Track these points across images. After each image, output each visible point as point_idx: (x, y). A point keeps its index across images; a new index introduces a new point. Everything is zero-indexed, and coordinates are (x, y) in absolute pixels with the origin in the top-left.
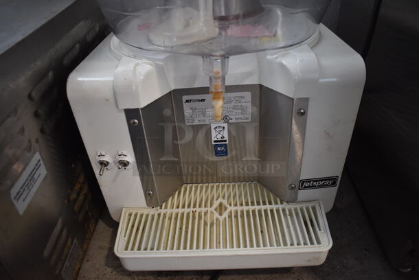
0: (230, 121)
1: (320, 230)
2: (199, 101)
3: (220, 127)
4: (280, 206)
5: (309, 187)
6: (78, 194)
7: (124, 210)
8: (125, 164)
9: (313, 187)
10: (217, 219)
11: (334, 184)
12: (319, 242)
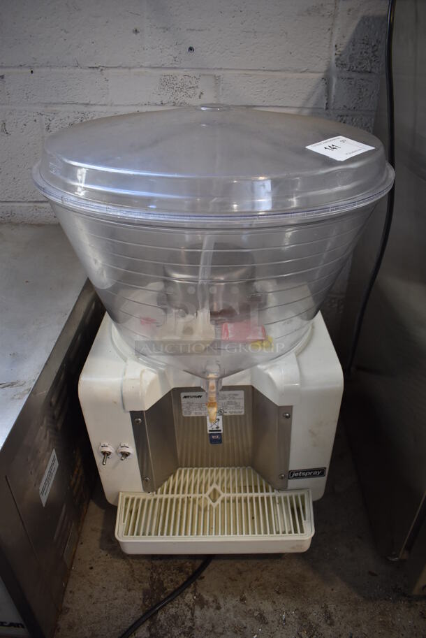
0: (225, 414)
1: (305, 519)
2: (196, 397)
3: (215, 419)
4: (271, 494)
5: (298, 477)
6: (76, 479)
8: (126, 455)
9: (302, 477)
10: (211, 506)
11: (322, 474)
12: (302, 531)
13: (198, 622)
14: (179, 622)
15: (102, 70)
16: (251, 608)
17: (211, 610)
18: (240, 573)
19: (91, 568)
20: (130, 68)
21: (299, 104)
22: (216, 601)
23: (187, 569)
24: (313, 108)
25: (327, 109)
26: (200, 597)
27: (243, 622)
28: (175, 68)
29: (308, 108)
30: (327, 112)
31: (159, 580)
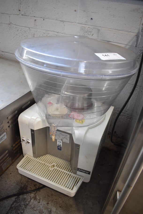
0: (63, 141)
1: (75, 186)
3: (60, 141)
4: (70, 173)
5: (80, 171)
6: (16, 145)
7: (27, 154)
8: (29, 143)
9: (82, 172)
10: (49, 169)
11: (89, 174)
12: (72, 189)
13: (31, 203)
14: (25, 201)
15: (64, 22)
16: (49, 207)
17: (37, 202)
19: (11, 174)
20: (72, 23)
21: (125, 43)
22: (40, 200)
23: (37, 186)
24: (130, 46)
25: (136, 47)
26: (36, 196)
27: (44, 211)
28: (86, 24)
29: (129, 45)
30: (136, 48)
31: (27, 185)
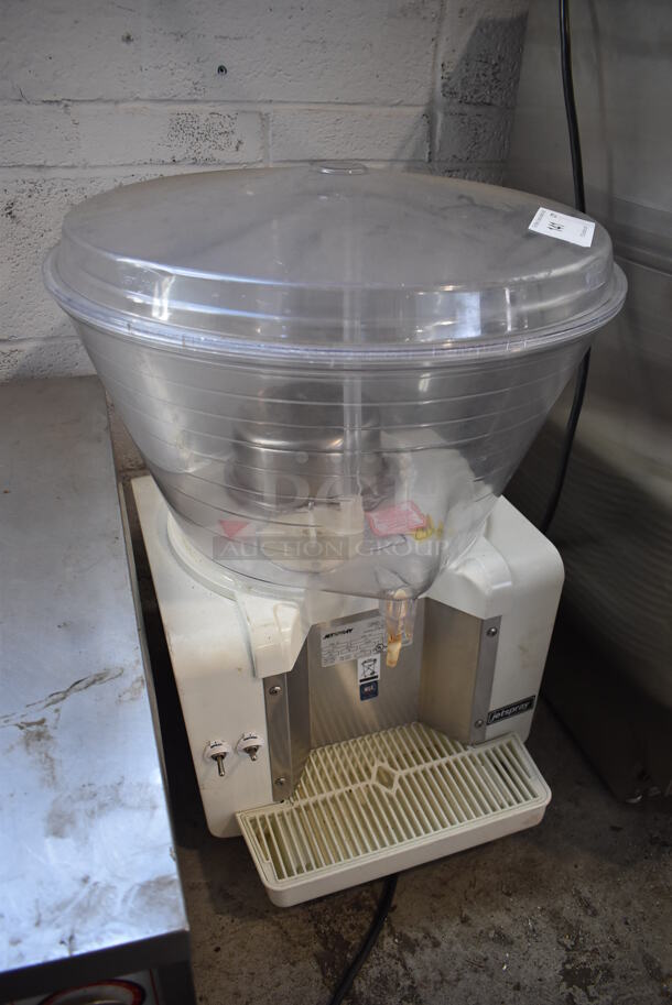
0: (385, 650)
1: (530, 776)
2: (343, 632)
3: (370, 660)
4: (465, 754)
5: (500, 718)
7: (238, 815)
8: (253, 751)
9: (506, 716)
10: (388, 795)
11: (530, 707)
12: (534, 795)
13: (418, 975)
14: (391, 985)
15: (66, 106)
16: (482, 928)
17: (428, 951)
18: (444, 883)
19: (217, 950)
20: (117, 102)
21: (389, 155)
22: (427, 935)
23: (367, 903)
24: (408, 161)
25: (430, 160)
26: (402, 937)
27: (480, 952)
28: (195, 101)
29: (402, 161)
30: (429, 166)
31: (332, 932)
